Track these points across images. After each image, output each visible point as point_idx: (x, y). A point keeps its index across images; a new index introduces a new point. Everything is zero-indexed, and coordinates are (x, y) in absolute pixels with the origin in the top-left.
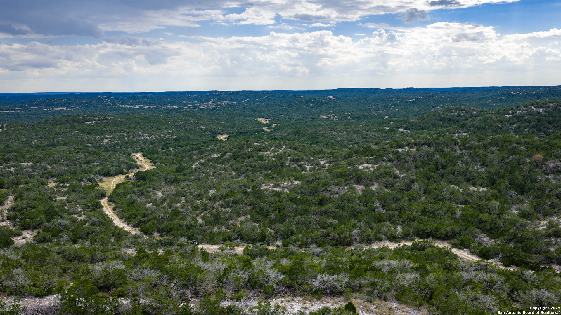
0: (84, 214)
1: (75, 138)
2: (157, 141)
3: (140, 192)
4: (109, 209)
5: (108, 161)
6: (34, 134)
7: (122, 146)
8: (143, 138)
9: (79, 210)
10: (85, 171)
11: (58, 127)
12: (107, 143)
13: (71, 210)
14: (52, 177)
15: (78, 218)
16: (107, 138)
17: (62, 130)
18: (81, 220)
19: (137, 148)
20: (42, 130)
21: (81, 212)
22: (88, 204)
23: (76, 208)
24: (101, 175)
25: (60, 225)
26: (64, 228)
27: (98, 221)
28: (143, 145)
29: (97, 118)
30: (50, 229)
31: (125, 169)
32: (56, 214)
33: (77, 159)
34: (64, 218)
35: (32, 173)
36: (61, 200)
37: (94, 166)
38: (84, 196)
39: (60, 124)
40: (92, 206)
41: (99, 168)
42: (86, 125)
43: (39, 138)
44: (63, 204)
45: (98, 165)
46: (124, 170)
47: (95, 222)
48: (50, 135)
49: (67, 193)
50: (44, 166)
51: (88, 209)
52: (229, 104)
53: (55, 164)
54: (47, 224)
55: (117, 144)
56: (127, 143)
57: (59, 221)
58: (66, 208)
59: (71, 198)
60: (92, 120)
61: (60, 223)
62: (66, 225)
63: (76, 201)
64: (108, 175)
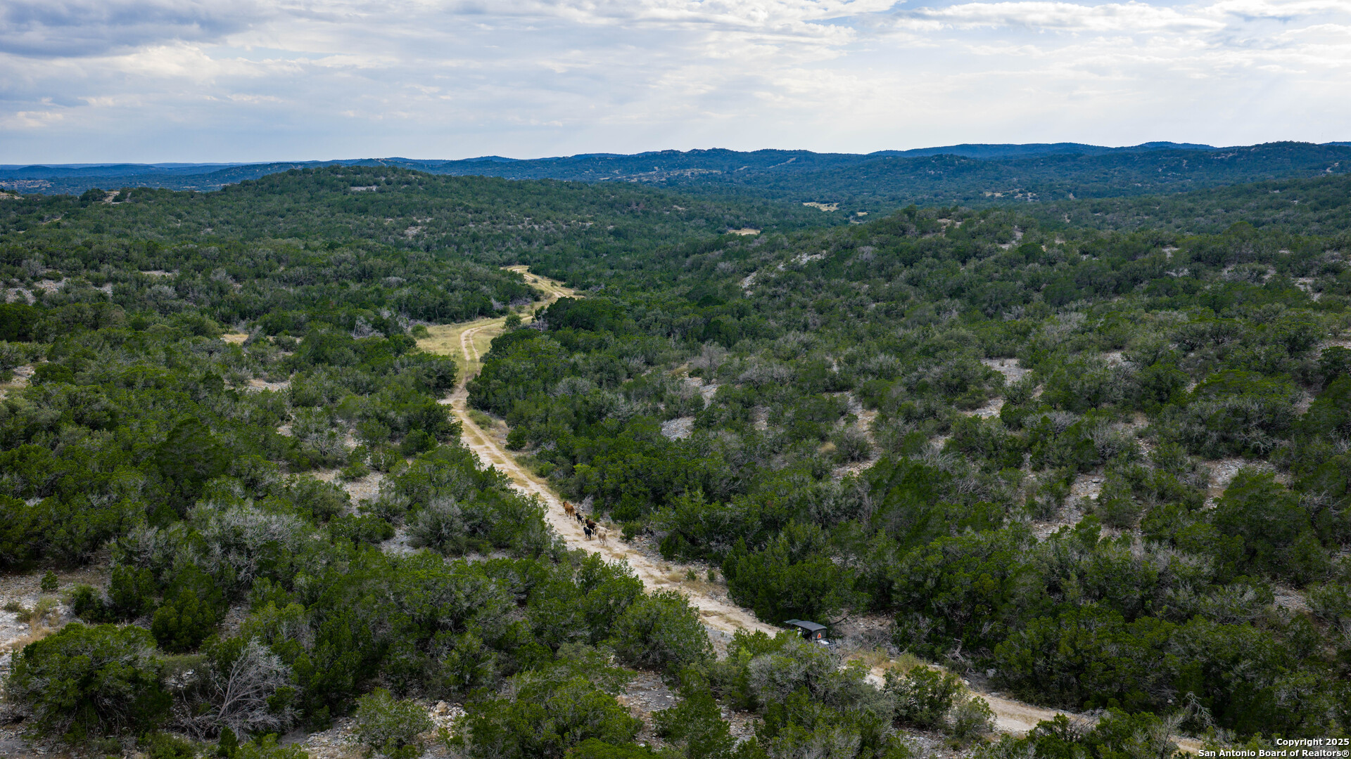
0: (377, 468)
1: (323, 222)
2: (561, 235)
3: (601, 369)
4: (488, 444)
5: (436, 275)
6: (207, 214)
7: (464, 246)
8: (520, 227)
9: (352, 444)
10: (359, 302)
11: (276, 198)
12: (417, 237)
13: (308, 445)
14: (243, 318)
15: (348, 488)
16: (415, 224)
17: (286, 206)
18: (365, 506)
19: (509, 253)
20: (230, 204)
21: (358, 455)
22: (392, 414)
23: (332, 436)
24: (415, 315)
25: (233, 542)
26: (263, 565)
27: (468, 517)
28: (524, 246)
29: (383, 179)
30: (166, 574)
31: (497, 300)
32: (225, 469)
33: (329, 264)
34: (267, 490)
35: (176, 303)
36: (266, 393)
37: (388, 285)
38: (364, 377)
39: (281, 193)
40: (411, 424)
41: (405, 292)
42: (353, 193)
43: (221, 222)
44: (271, 412)
45: (401, 285)
46: (493, 301)
47: (449, 525)
48: (253, 216)
49: (291, 366)
50: (218, 282)
51: (392, 438)
52: (704, 175)
53: (258, 276)
54: (145, 536)
55: (448, 241)
56: (475, 238)
57: (232, 517)
58: (284, 430)
59: (310, 388)
60: (371, 182)
61: (238, 534)
62: (273, 546)
63: (333, 400)
64: (441, 316)
